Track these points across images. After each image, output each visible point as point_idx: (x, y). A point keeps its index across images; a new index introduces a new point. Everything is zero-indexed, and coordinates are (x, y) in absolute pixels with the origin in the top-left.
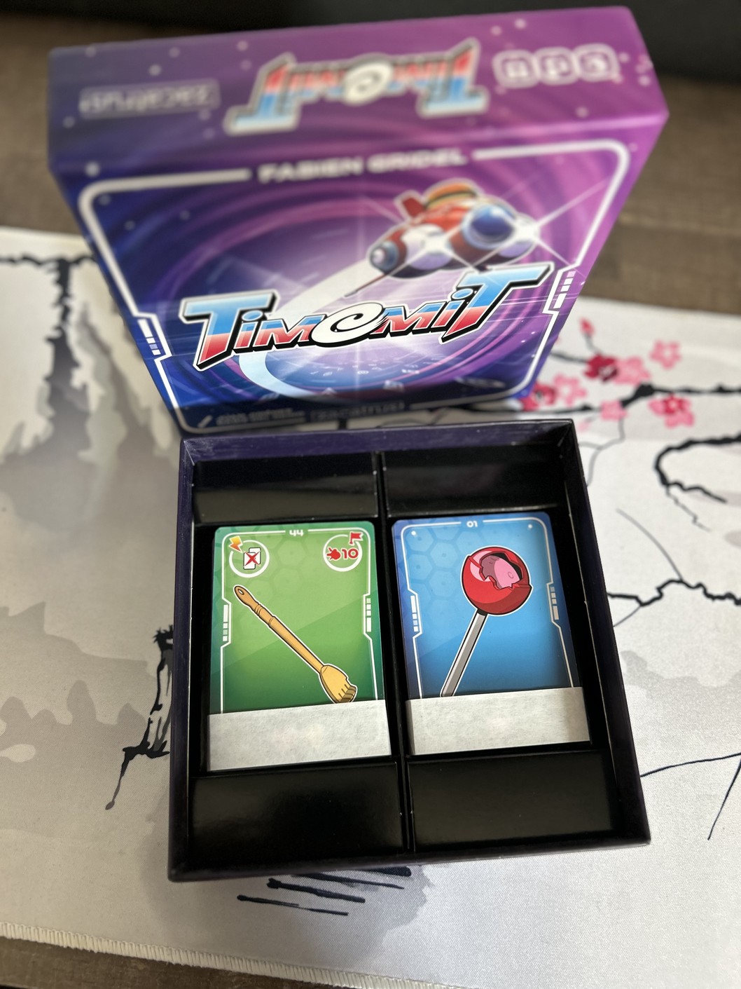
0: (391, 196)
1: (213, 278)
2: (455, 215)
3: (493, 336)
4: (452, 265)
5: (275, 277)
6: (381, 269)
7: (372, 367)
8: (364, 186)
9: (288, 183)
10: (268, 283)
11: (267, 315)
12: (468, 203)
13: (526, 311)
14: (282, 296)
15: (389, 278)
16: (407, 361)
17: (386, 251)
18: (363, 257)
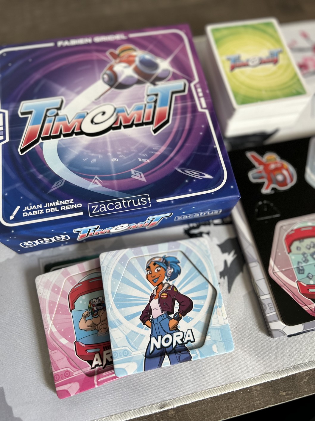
0: (104, 51)
1: (37, 90)
2: (131, 59)
3: (181, 129)
4: (139, 82)
5: (62, 90)
6: (109, 85)
7: (119, 155)
8: (93, 48)
9: (67, 47)
10: (60, 92)
11: (59, 112)
12: (134, 53)
13: (189, 110)
14: (66, 100)
15: (113, 89)
16: (140, 150)
17: (108, 75)
18: (99, 79)
